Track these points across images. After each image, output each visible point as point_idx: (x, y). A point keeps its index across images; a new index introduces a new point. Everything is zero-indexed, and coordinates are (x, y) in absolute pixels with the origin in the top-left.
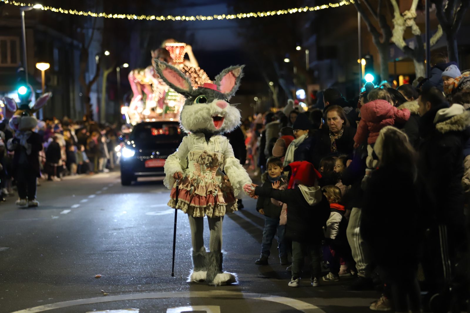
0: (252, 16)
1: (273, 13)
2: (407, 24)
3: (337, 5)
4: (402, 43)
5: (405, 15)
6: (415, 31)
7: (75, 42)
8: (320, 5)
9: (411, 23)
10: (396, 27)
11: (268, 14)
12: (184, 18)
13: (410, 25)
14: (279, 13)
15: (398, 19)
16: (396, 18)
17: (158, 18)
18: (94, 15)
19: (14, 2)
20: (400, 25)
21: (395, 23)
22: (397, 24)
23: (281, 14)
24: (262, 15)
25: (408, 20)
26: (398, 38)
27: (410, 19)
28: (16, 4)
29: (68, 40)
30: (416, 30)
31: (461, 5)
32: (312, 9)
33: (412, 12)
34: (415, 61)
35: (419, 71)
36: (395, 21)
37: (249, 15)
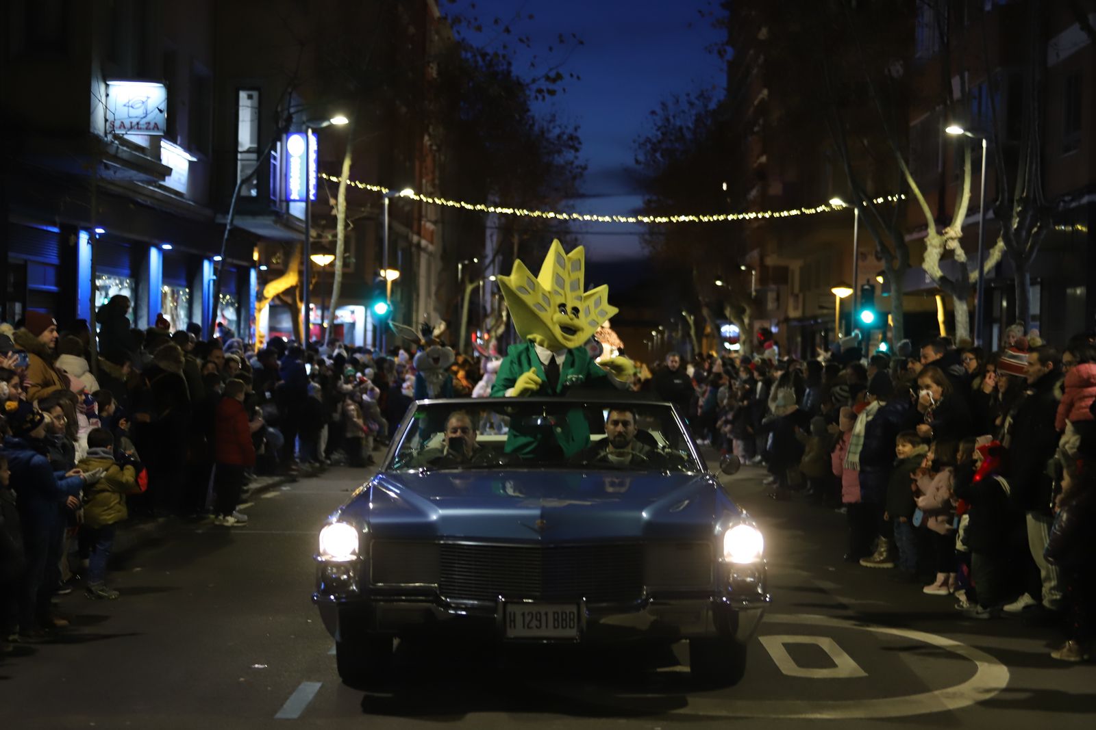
0: (691, 219)
1: (722, 218)
2: (949, 246)
3: (813, 211)
4: (938, 272)
5: (946, 233)
6: (958, 256)
7: (424, 243)
8: (789, 210)
9: (954, 245)
10: (929, 249)
11: (715, 218)
12: (595, 217)
13: (953, 248)
14: (730, 217)
15: (933, 239)
16: (930, 237)
17: (559, 216)
18: (469, 207)
19: (357, 183)
20: (935, 247)
21: (928, 243)
22: (931, 244)
23: (733, 220)
24: (705, 219)
25: (950, 240)
26: (932, 264)
27: (952, 239)
28: (360, 186)
29: (415, 238)
30: (961, 255)
31: (1039, 224)
32: (776, 215)
33: (955, 230)
34: (955, 298)
35: (960, 312)
36: (929, 240)
37: (687, 219)
